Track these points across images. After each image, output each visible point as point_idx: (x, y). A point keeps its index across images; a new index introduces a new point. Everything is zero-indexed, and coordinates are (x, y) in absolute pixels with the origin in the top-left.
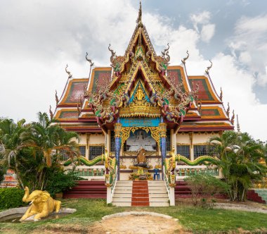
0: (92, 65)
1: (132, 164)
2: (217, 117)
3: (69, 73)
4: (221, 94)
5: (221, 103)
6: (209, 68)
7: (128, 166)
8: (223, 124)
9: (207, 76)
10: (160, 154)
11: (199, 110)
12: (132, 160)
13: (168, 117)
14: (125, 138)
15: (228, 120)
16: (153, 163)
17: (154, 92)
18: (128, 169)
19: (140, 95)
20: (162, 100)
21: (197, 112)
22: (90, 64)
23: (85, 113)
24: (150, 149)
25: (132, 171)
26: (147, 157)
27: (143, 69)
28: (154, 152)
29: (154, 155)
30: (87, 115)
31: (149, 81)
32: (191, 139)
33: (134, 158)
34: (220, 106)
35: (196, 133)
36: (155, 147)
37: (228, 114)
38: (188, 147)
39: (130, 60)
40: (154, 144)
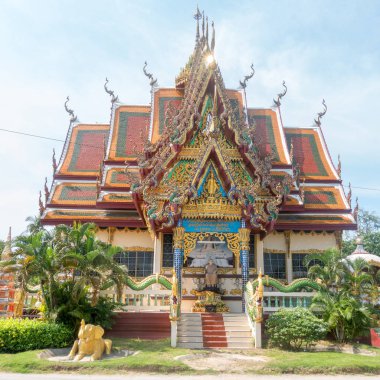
0: (114, 101)
1: (196, 287)
2: (332, 207)
3: (71, 112)
4: (339, 165)
5: (339, 182)
6: (321, 115)
7: (189, 290)
8: (341, 219)
9: (317, 129)
10: (239, 272)
12: (196, 280)
13: (252, 220)
14: (189, 249)
15: (349, 211)
16: (229, 285)
17: (233, 185)
18: (189, 294)
19: (213, 186)
20: (245, 197)
21: (298, 197)
22: (110, 98)
24: (224, 263)
25: (196, 298)
26: (219, 277)
27: (217, 151)
28: (230, 269)
29: (230, 273)
30: (111, 196)
31: (225, 168)
32: (288, 243)
33: (199, 276)
34: (337, 187)
35: (296, 231)
36: (232, 261)
37: (349, 200)
38: (282, 256)
39: (195, 125)
40: (230, 256)
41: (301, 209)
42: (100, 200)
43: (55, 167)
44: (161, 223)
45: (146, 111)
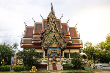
2: (78, 43)
3: (26, 24)
6: (76, 24)
8: (80, 46)
9: (75, 27)
10: (59, 57)
11: (72, 41)
12: (51, 58)
13: (61, 48)
14: (50, 53)
15: (81, 44)
16: (57, 59)
17: (58, 41)
18: (50, 61)
21: (71, 42)
22: (34, 21)
23: (34, 41)
24: (57, 55)
25: (51, 62)
26: (56, 58)
30: (34, 42)
32: (69, 51)
33: (52, 58)
34: (79, 39)
35: (71, 49)
36: (58, 55)
37: (81, 42)
38: (68, 53)
41: (72, 44)
42: (32, 42)
43: (23, 36)
44: (45, 48)
45: (41, 24)
